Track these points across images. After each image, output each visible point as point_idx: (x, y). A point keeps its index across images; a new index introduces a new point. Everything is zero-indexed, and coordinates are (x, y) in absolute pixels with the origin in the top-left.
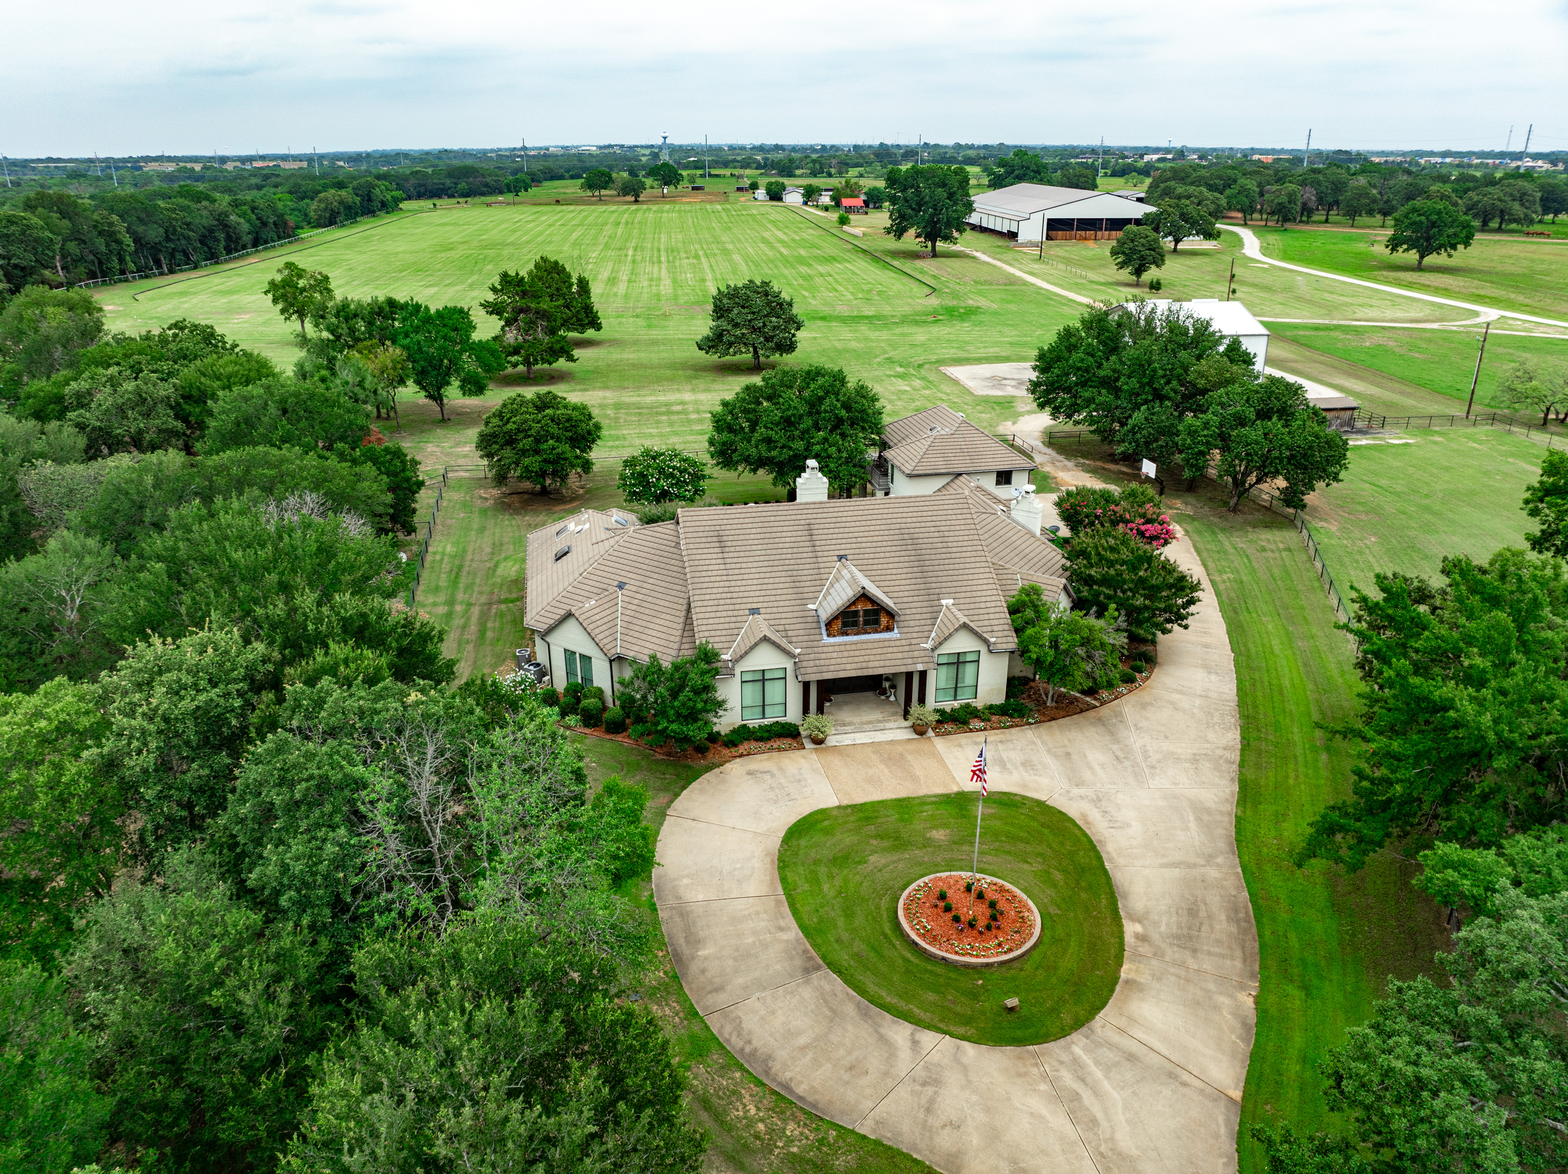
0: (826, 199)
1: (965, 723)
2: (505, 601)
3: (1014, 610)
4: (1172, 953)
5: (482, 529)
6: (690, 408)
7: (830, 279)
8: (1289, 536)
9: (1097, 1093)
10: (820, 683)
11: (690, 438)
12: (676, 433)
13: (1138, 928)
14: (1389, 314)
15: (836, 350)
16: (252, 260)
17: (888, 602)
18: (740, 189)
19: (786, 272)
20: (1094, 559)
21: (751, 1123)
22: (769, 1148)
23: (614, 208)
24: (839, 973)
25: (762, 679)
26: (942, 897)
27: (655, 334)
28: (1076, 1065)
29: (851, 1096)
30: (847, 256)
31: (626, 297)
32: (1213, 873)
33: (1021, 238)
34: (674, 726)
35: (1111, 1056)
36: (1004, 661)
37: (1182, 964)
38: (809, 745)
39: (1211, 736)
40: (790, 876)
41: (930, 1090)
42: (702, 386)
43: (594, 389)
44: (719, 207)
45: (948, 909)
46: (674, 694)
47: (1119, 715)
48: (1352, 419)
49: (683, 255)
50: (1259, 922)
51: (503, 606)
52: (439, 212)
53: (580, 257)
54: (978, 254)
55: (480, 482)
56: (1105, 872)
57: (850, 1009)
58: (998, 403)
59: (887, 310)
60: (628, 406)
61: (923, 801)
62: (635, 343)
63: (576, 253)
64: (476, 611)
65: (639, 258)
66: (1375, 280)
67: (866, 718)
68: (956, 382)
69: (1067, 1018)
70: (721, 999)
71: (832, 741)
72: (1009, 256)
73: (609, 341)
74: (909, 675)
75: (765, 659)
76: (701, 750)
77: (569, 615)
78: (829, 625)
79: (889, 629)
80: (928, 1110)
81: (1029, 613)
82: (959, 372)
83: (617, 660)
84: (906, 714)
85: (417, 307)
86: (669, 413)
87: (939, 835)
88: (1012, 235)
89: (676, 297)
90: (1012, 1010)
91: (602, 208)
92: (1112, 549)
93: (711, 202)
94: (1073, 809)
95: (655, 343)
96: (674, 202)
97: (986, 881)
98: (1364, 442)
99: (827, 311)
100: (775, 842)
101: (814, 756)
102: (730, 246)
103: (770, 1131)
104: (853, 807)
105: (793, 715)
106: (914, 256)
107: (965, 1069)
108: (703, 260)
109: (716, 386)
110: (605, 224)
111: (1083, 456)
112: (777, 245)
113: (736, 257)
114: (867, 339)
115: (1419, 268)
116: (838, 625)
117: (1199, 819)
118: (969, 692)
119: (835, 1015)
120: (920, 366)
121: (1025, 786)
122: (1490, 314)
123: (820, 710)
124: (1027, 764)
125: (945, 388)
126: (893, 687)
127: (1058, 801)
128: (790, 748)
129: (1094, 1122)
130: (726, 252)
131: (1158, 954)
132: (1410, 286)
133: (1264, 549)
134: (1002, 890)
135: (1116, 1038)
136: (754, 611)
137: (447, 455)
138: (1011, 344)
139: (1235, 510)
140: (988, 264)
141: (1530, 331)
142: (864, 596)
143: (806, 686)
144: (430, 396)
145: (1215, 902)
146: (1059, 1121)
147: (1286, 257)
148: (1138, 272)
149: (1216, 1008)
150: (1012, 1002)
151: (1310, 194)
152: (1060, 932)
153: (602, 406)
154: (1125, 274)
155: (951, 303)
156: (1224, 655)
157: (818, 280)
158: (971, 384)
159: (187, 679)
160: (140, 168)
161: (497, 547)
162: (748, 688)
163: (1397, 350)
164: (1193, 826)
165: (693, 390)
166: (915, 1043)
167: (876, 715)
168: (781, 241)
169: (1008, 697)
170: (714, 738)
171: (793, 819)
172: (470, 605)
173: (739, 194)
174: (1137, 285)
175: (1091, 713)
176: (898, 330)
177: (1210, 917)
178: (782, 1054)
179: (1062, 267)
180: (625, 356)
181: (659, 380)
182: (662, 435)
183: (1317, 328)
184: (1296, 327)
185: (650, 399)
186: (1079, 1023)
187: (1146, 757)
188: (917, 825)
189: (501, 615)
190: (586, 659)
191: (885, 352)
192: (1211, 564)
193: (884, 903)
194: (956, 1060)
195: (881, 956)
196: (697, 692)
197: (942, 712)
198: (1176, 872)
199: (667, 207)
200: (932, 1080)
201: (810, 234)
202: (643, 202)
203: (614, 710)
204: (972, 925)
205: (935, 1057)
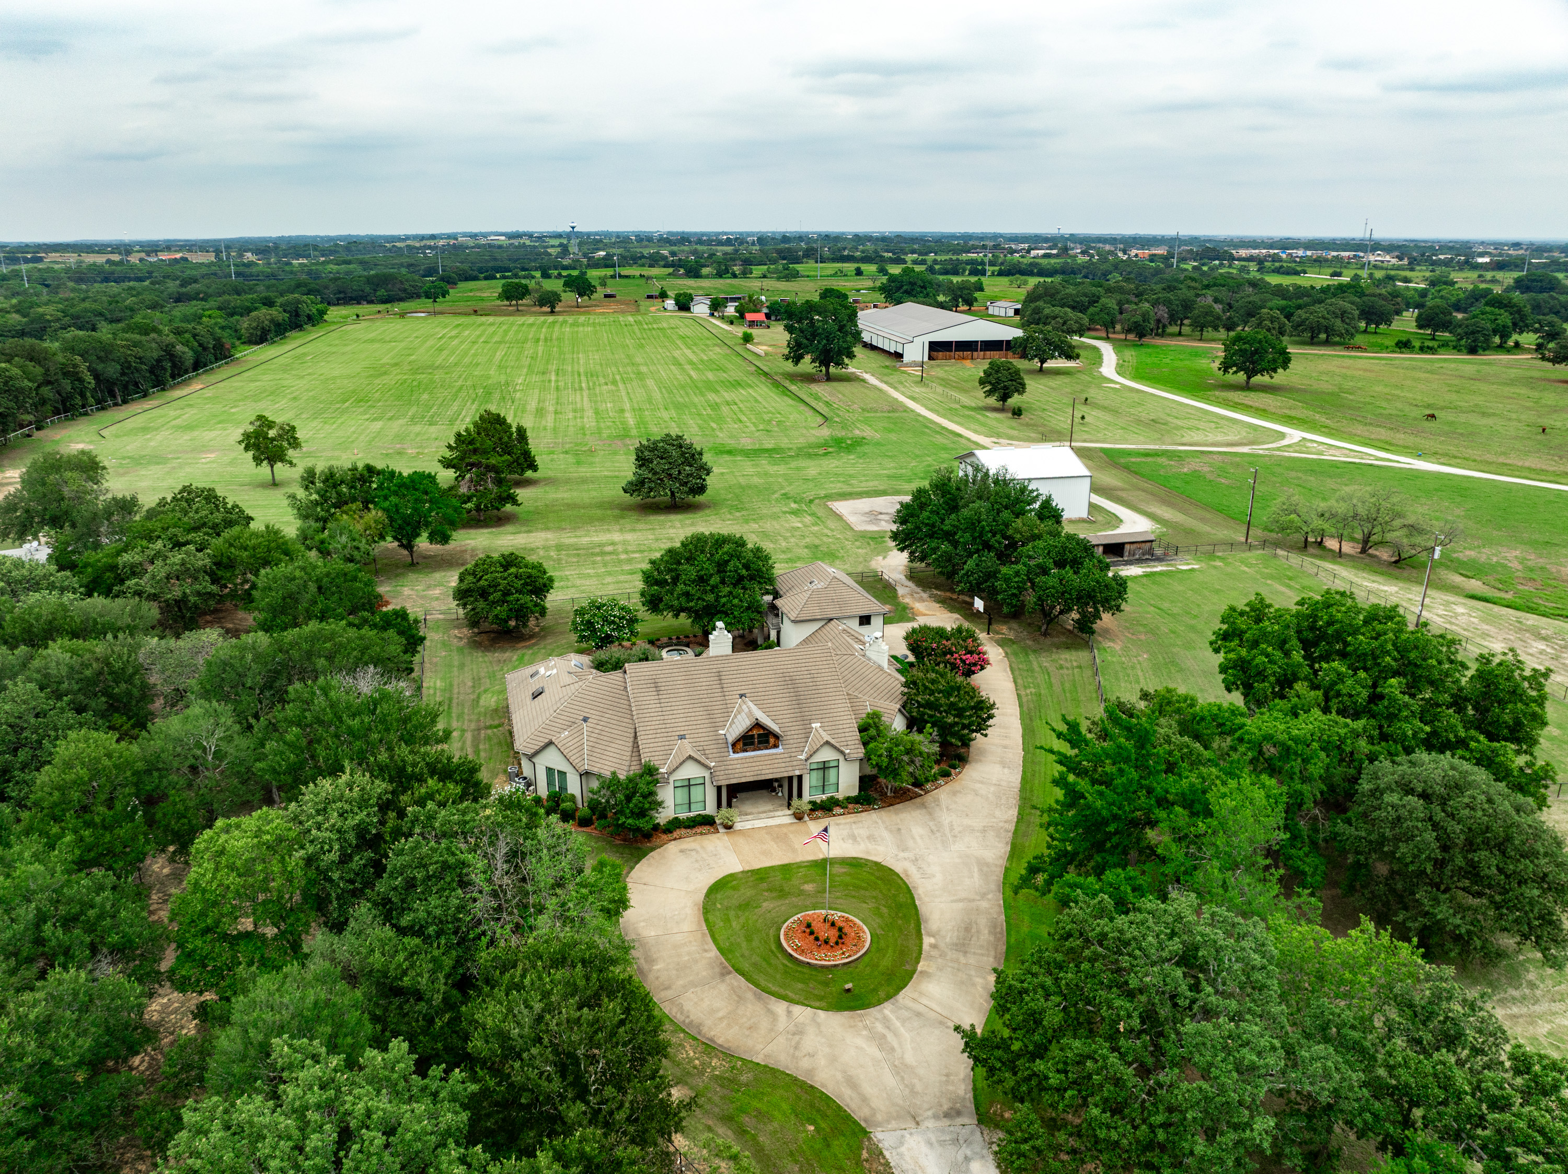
0: (731, 310)
1: (830, 810)
2: (490, 727)
3: (863, 729)
4: (951, 954)
5: (462, 666)
6: (620, 548)
7: (734, 407)
8: (1082, 656)
9: (896, 1034)
10: (729, 786)
11: (622, 578)
12: (609, 574)
13: (932, 940)
14: (1211, 438)
15: (741, 487)
16: (196, 386)
17: (774, 727)
18: (649, 297)
19: (696, 400)
20: (921, 688)
21: (691, 1060)
22: (702, 1073)
23: (531, 319)
24: (743, 975)
25: (688, 785)
26: (809, 926)
27: (584, 471)
28: (886, 1020)
29: (750, 1043)
30: (753, 380)
31: (555, 430)
32: (984, 904)
33: (906, 359)
34: (630, 821)
35: (906, 1014)
36: (856, 766)
37: (957, 961)
38: (722, 830)
39: (998, 813)
40: (711, 917)
41: (797, 1038)
42: (628, 527)
43: (537, 530)
44: (631, 319)
45: (812, 933)
46: (629, 799)
47: (937, 801)
48: (1151, 549)
49: (602, 380)
50: (1008, 933)
51: (489, 732)
52: (364, 324)
53: (507, 384)
54: (867, 376)
55: (455, 623)
56: (915, 907)
57: (750, 995)
58: (872, 538)
59: (784, 443)
60: (569, 547)
61: (799, 865)
62: (568, 481)
63: (503, 378)
64: (469, 736)
65: (561, 384)
66: (1207, 400)
67: (761, 809)
68: (839, 517)
69: (882, 994)
70: (669, 994)
71: (738, 826)
72: (894, 378)
73: (545, 479)
74: (790, 779)
75: (691, 771)
76: (647, 836)
77: (551, 743)
78: (734, 745)
79: (776, 746)
80: (796, 1048)
81: (873, 732)
82: (842, 507)
83: (585, 775)
84: (789, 805)
85: (392, 473)
86: (603, 554)
87: (809, 887)
88: (899, 356)
89: (599, 431)
90: (848, 990)
91: (520, 320)
92: (933, 682)
93: (623, 312)
94: (898, 868)
95: (584, 481)
96: (588, 313)
97: (836, 915)
98: (1159, 569)
99: (731, 443)
100: (701, 896)
101: (726, 838)
102: (644, 369)
103: (702, 1064)
104: (752, 871)
105: (710, 809)
106: (809, 379)
107: (818, 1025)
108: (621, 386)
109: (641, 526)
110: (525, 341)
111: (937, 588)
112: (687, 367)
113: (650, 383)
114: (766, 474)
115: (1247, 387)
116: (741, 744)
117: (981, 870)
118: (833, 788)
119: (741, 999)
120: (811, 501)
121: (868, 853)
122: (1294, 435)
123: (729, 805)
124: (871, 838)
125: (832, 524)
126: (781, 786)
127: (890, 862)
128: (709, 833)
129: (893, 1049)
130: (640, 376)
131: (943, 955)
132: (1236, 406)
133: (1061, 667)
134: (847, 920)
135: (911, 1004)
136: (682, 737)
137: (422, 597)
138: (889, 477)
139: (1045, 634)
140: (876, 388)
141: (1321, 453)
142: (758, 725)
143: (719, 789)
144: (402, 545)
145: (983, 922)
146: (873, 1050)
147: (1138, 376)
148: (1004, 398)
149: (974, 985)
150: (849, 986)
151: (1163, 312)
152: (882, 944)
153: (546, 548)
154: (992, 401)
155: (840, 434)
156: (1016, 754)
157: (725, 409)
158: (852, 519)
159: (347, 807)
160: (40, 260)
161: (477, 681)
162: (679, 791)
163: (1208, 476)
164: (976, 875)
165: (621, 530)
166: (789, 1012)
167: (770, 807)
168: (691, 362)
169: (861, 789)
170: (656, 827)
171: (712, 881)
172: (463, 731)
173: (650, 301)
174: (1002, 410)
175: (918, 800)
176: (794, 464)
177: (978, 932)
178: (708, 1023)
179: (940, 389)
180: (560, 495)
181: (591, 520)
182: (598, 575)
183: (1147, 454)
184: (1129, 453)
185: (585, 540)
186: (889, 997)
187: (952, 829)
188: (795, 882)
189: (489, 739)
190: (562, 774)
191: (782, 488)
192: (1020, 681)
193: (772, 932)
194: (813, 1020)
195: (769, 964)
196: (645, 797)
197: (813, 803)
198: (961, 905)
199: (582, 318)
200: (799, 1031)
201: (716, 353)
202: (559, 313)
203: (583, 810)
204: (826, 942)
205: (801, 1019)
